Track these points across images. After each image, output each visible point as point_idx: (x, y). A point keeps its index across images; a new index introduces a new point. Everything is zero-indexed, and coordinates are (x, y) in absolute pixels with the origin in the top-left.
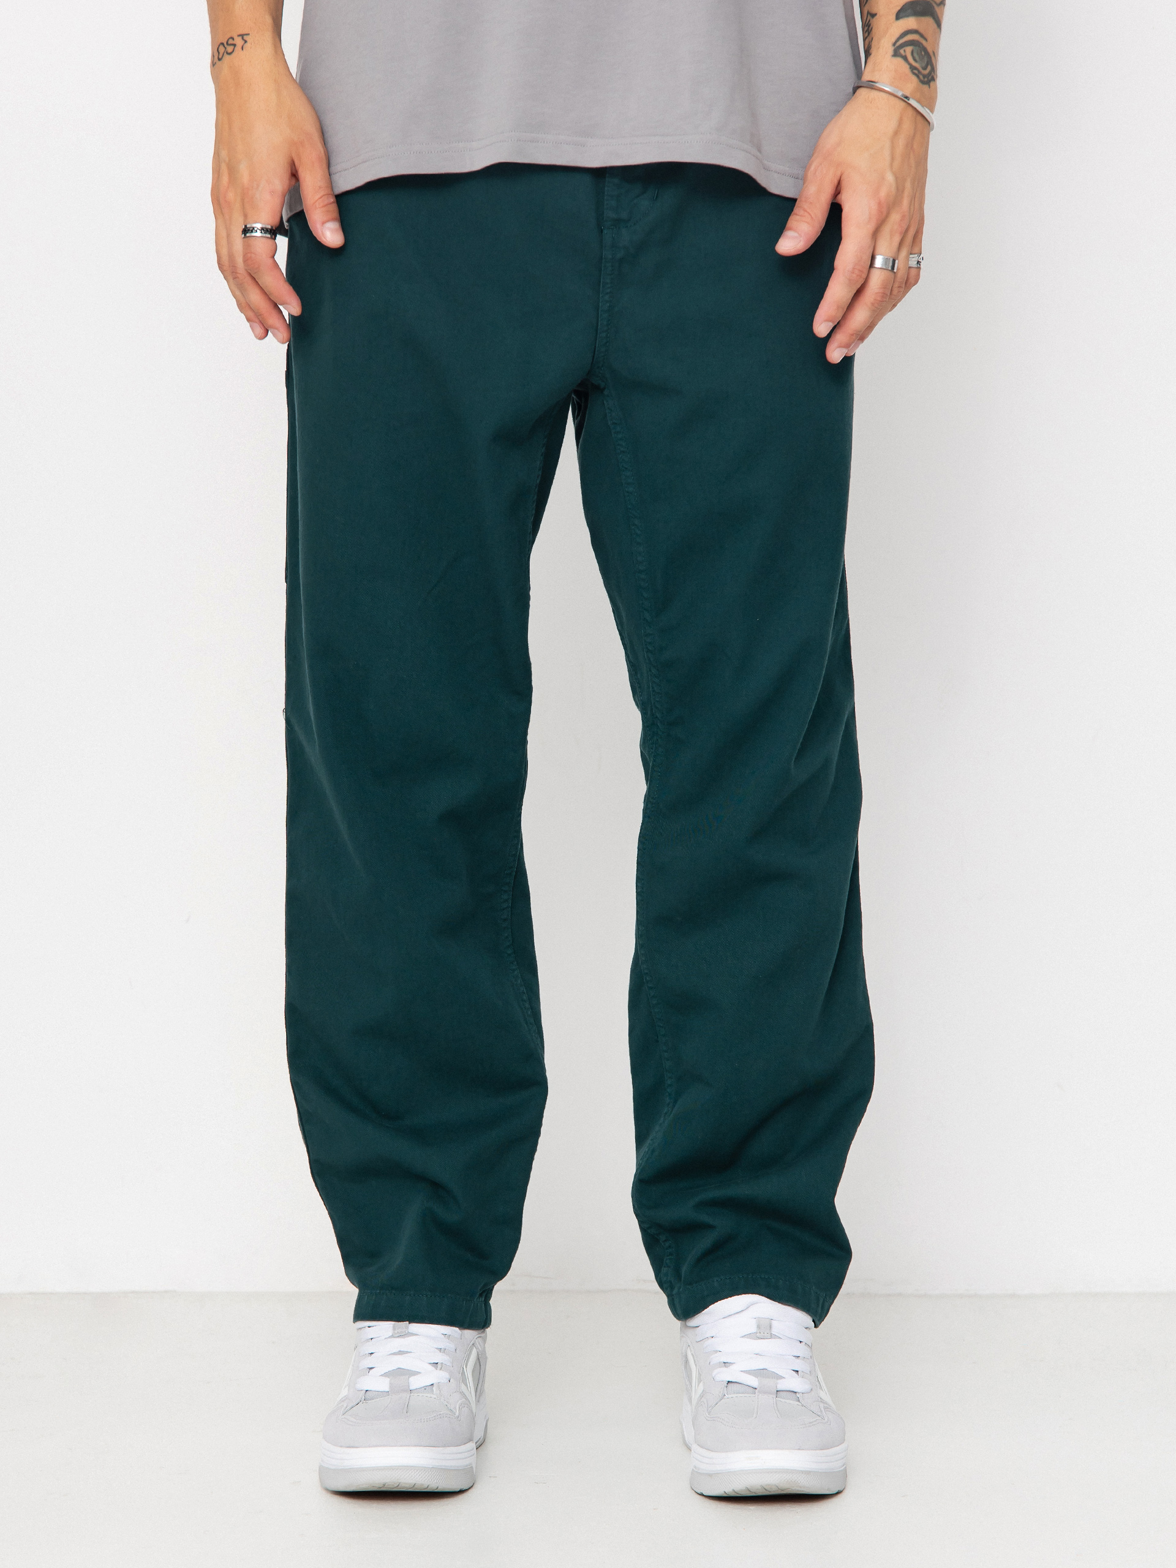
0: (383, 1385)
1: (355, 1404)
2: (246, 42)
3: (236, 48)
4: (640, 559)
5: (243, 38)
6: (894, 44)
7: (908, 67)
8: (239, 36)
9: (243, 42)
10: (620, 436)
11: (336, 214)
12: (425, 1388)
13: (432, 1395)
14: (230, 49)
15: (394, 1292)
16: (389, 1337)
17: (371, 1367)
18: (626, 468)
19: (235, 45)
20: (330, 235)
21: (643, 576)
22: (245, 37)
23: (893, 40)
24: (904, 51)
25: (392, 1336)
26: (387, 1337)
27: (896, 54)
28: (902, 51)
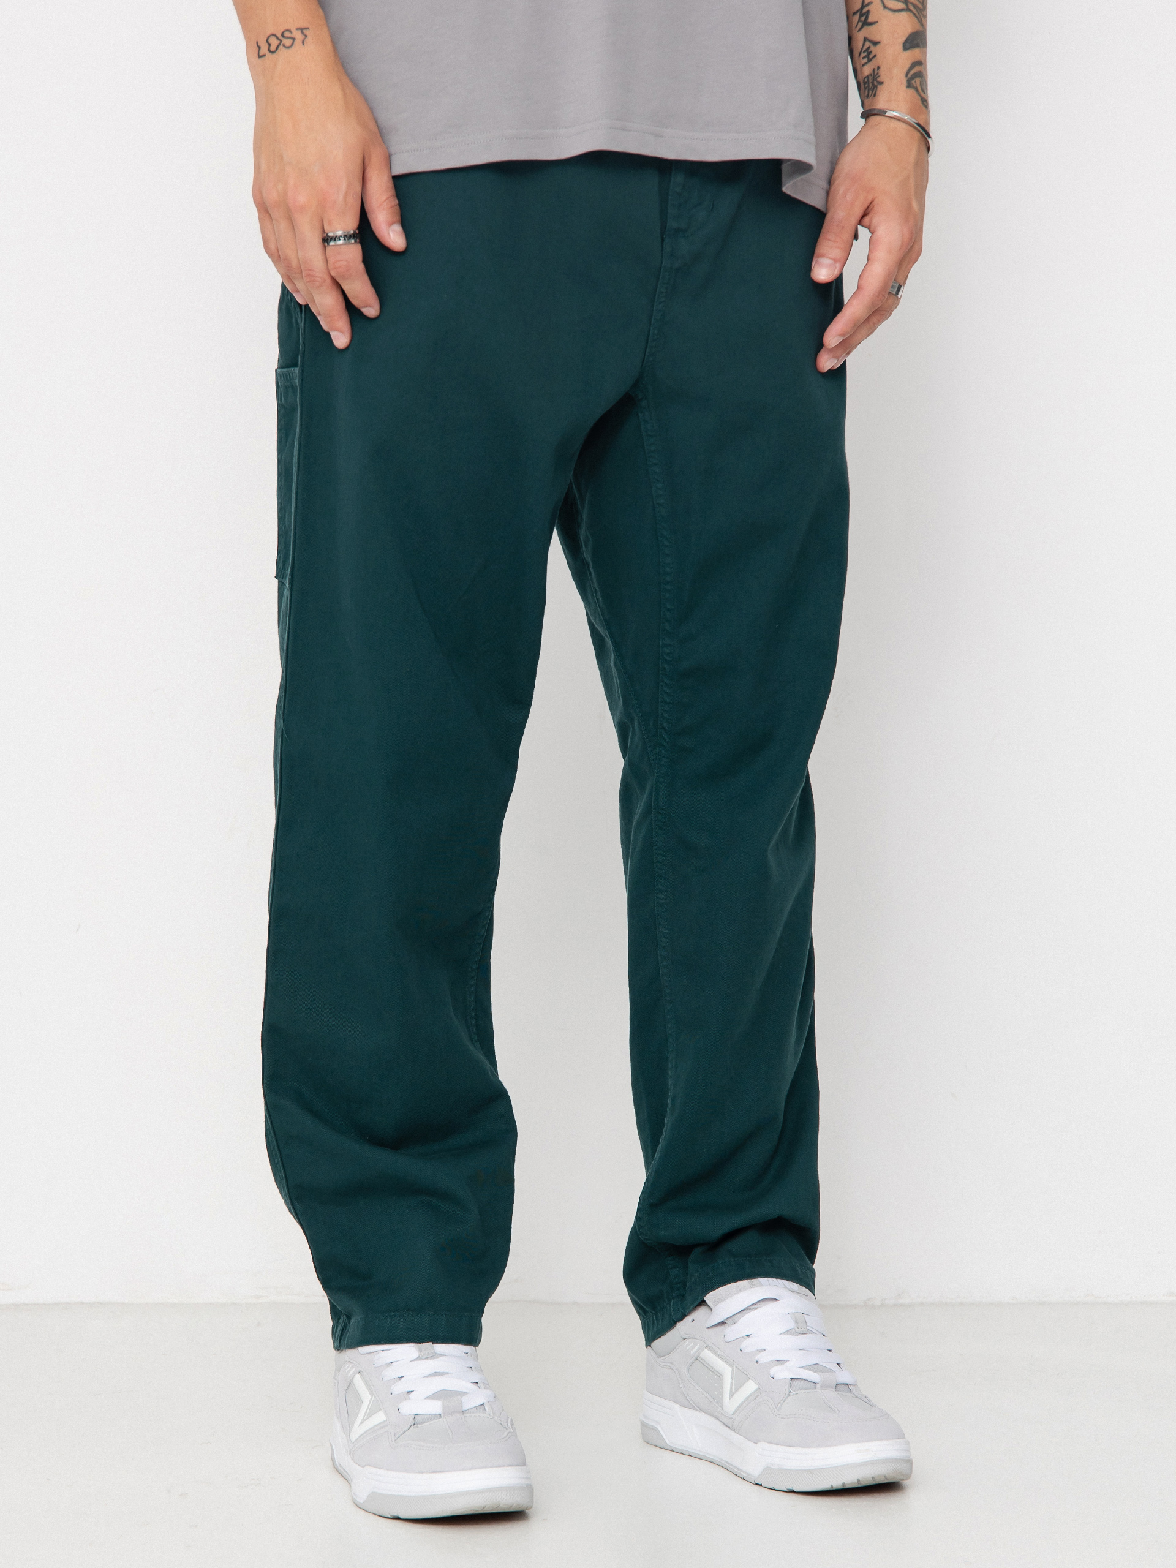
0: (435, 1407)
1: (406, 1428)
2: (306, 36)
3: (295, 42)
4: (668, 570)
5: (302, 33)
6: (907, 75)
7: (920, 98)
8: (297, 29)
9: (304, 37)
10: (653, 448)
11: (398, 218)
12: (476, 1408)
13: (484, 1415)
14: (287, 42)
15: (411, 1313)
16: (416, 1360)
17: (408, 1390)
18: (658, 481)
19: (294, 39)
20: (394, 237)
21: (668, 587)
22: (305, 31)
23: (905, 70)
24: (915, 82)
25: (419, 1359)
26: (412, 1359)
27: (909, 85)
28: (913, 82)
